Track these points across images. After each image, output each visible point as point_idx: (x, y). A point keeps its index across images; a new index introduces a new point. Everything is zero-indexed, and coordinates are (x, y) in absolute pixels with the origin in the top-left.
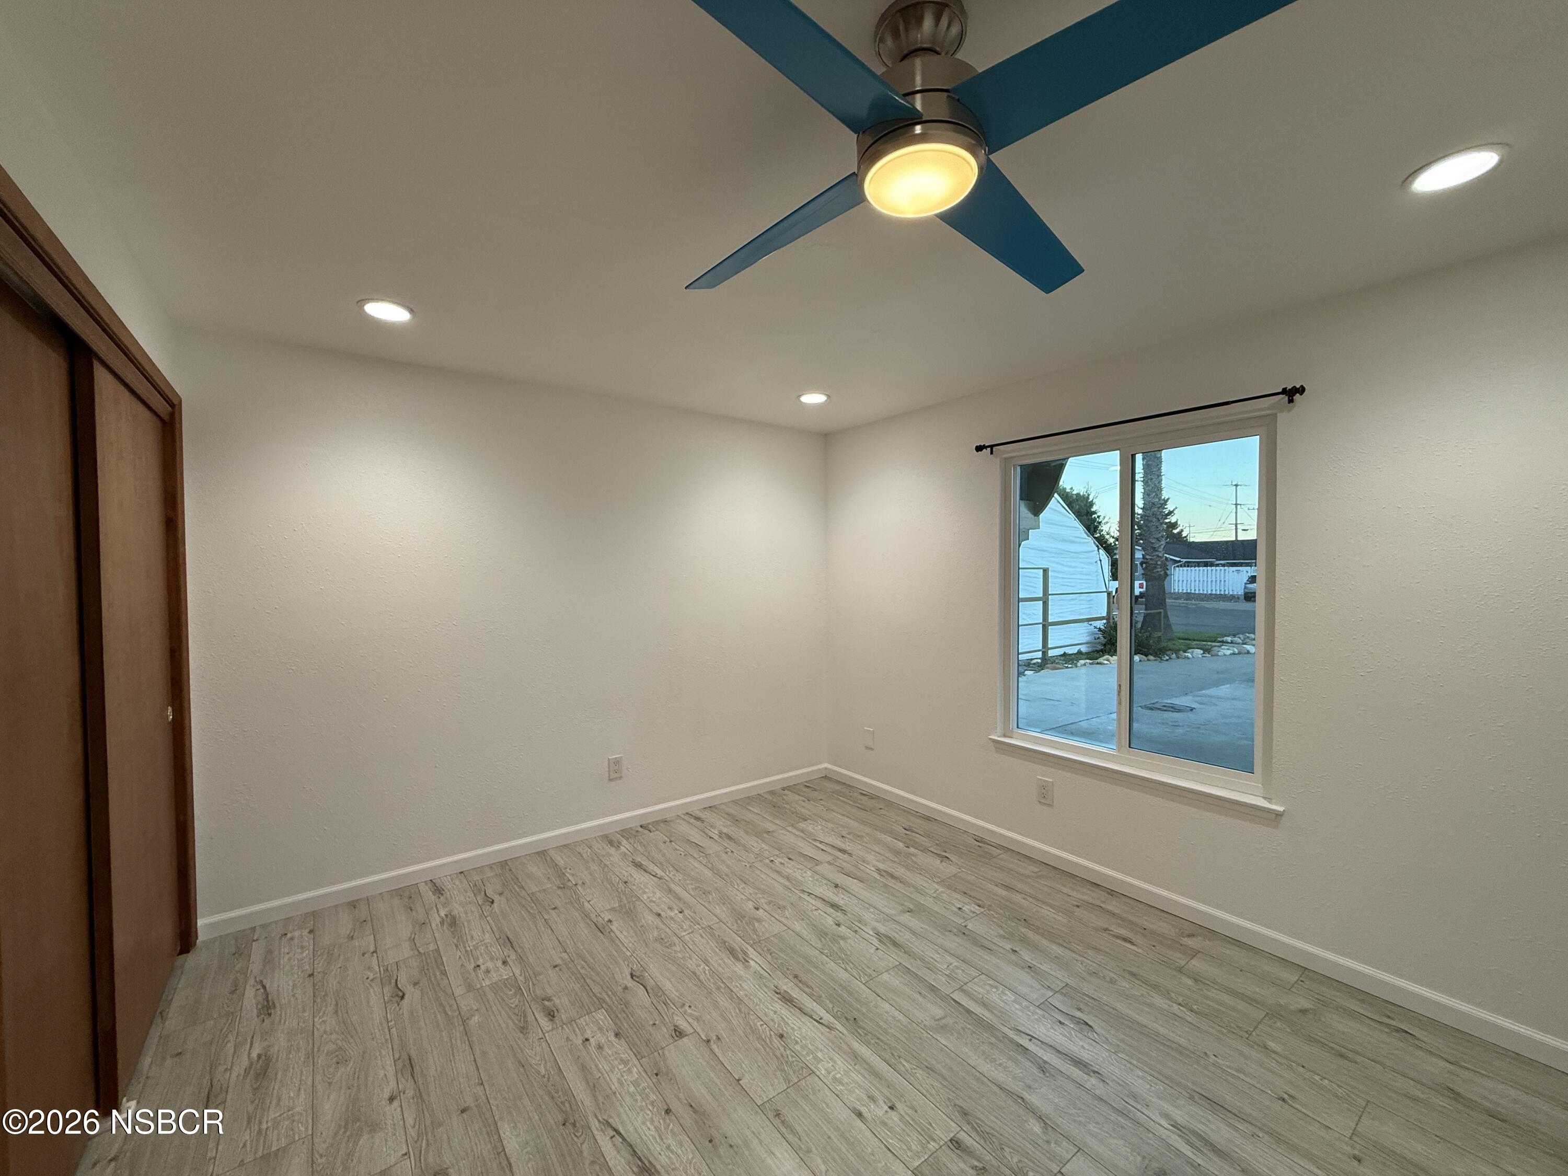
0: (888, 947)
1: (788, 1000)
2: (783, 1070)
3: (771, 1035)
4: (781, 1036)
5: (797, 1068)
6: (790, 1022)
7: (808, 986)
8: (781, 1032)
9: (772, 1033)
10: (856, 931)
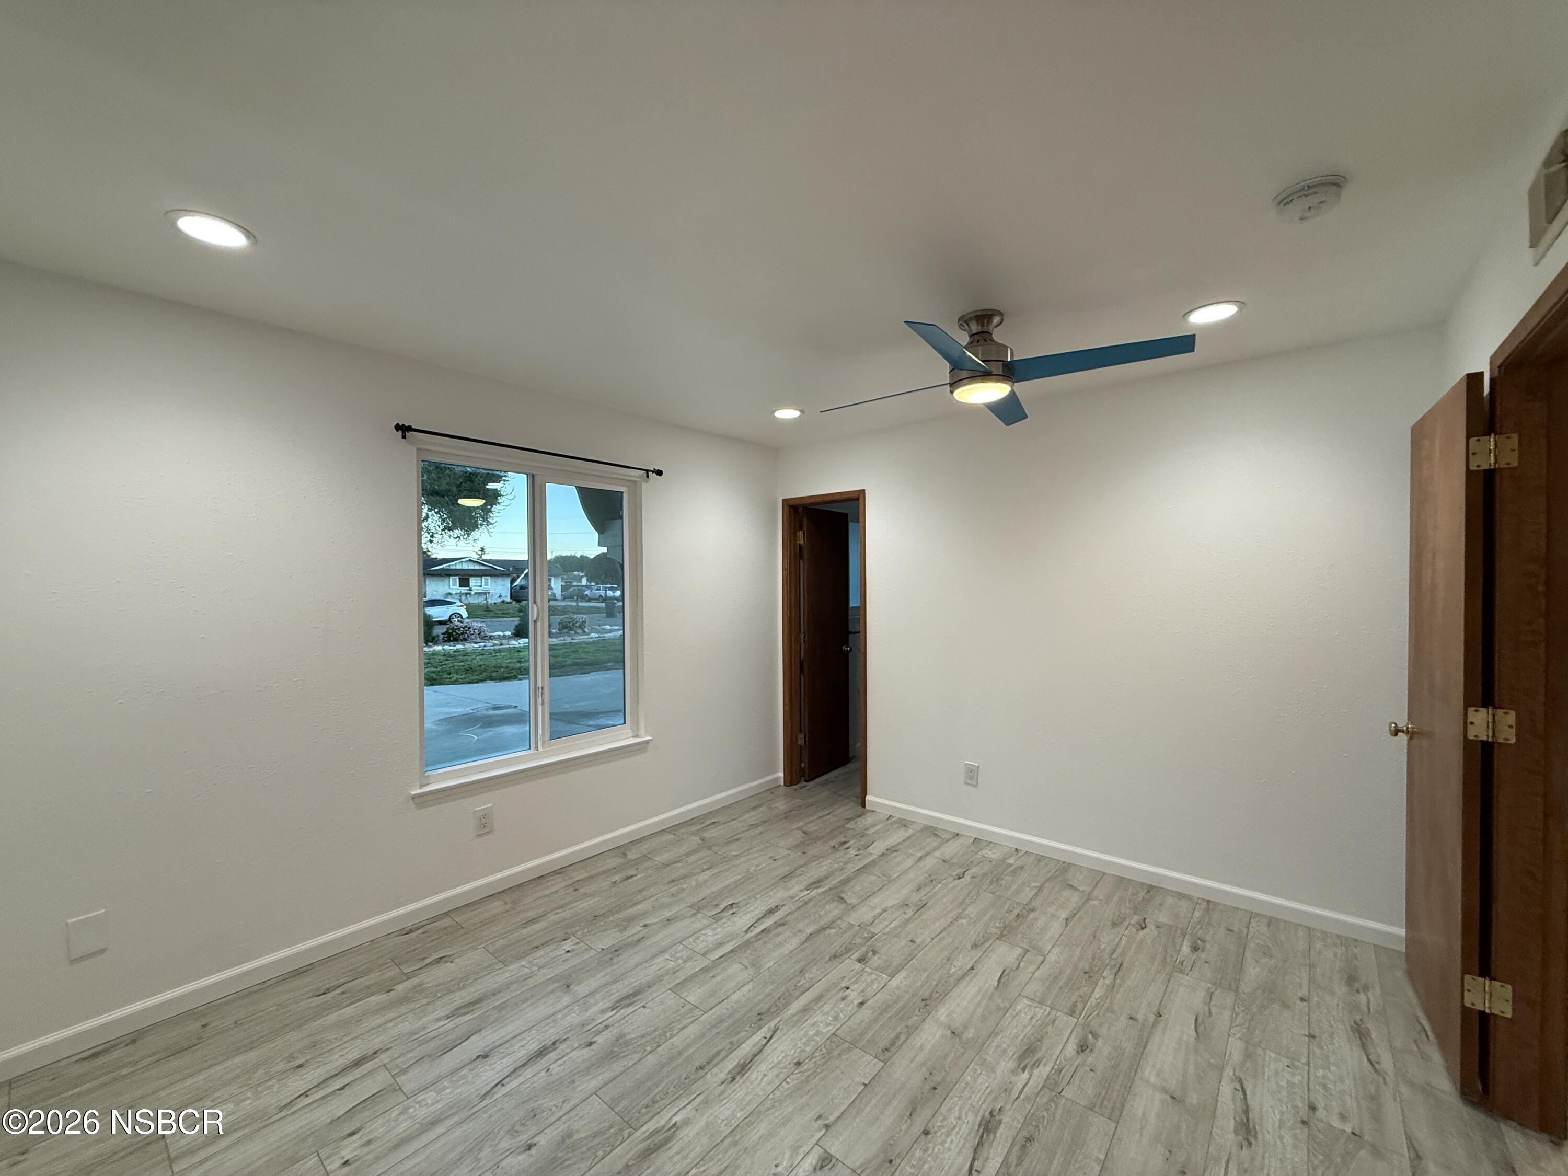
0: (638, 1000)
1: (742, 1069)
2: (840, 1055)
3: (799, 1073)
4: (798, 1064)
5: (834, 1046)
6: (775, 1061)
7: (718, 1053)
8: (792, 1065)
9: (796, 1071)
10: (607, 1027)
